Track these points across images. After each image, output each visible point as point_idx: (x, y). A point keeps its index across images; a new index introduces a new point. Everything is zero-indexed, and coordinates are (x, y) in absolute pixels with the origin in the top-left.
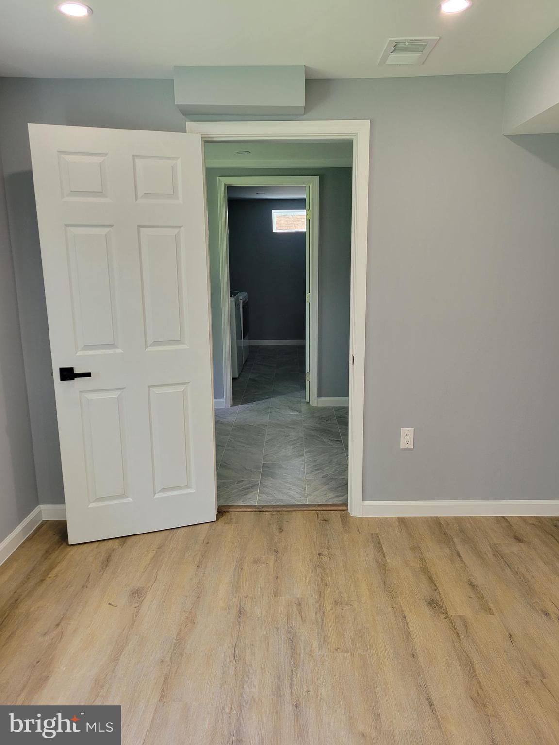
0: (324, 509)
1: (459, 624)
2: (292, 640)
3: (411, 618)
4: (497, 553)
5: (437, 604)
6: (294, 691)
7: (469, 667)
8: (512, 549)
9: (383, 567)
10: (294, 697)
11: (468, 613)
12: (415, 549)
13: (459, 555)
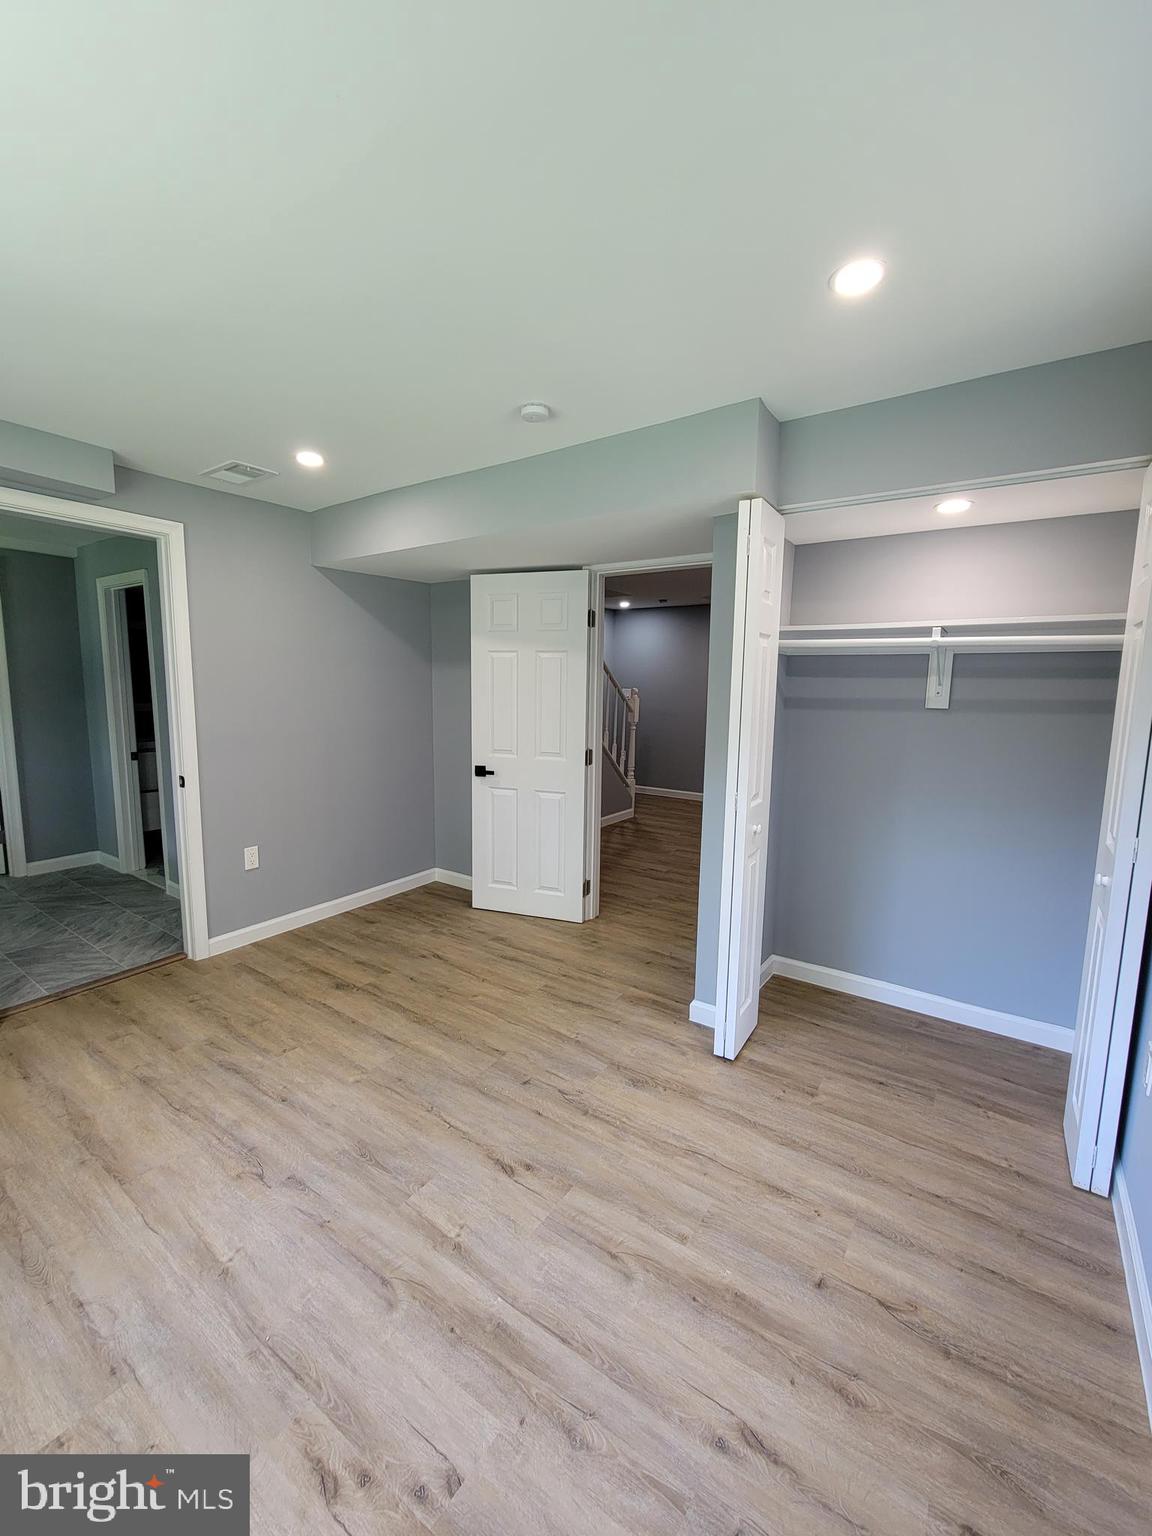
0: (156, 965)
1: (370, 989)
2: (235, 1070)
3: (329, 1002)
4: (363, 937)
5: (342, 985)
6: (271, 1094)
7: (398, 1007)
8: (371, 929)
9: (272, 983)
10: (275, 1097)
11: (372, 980)
12: (290, 959)
13: (333, 949)
